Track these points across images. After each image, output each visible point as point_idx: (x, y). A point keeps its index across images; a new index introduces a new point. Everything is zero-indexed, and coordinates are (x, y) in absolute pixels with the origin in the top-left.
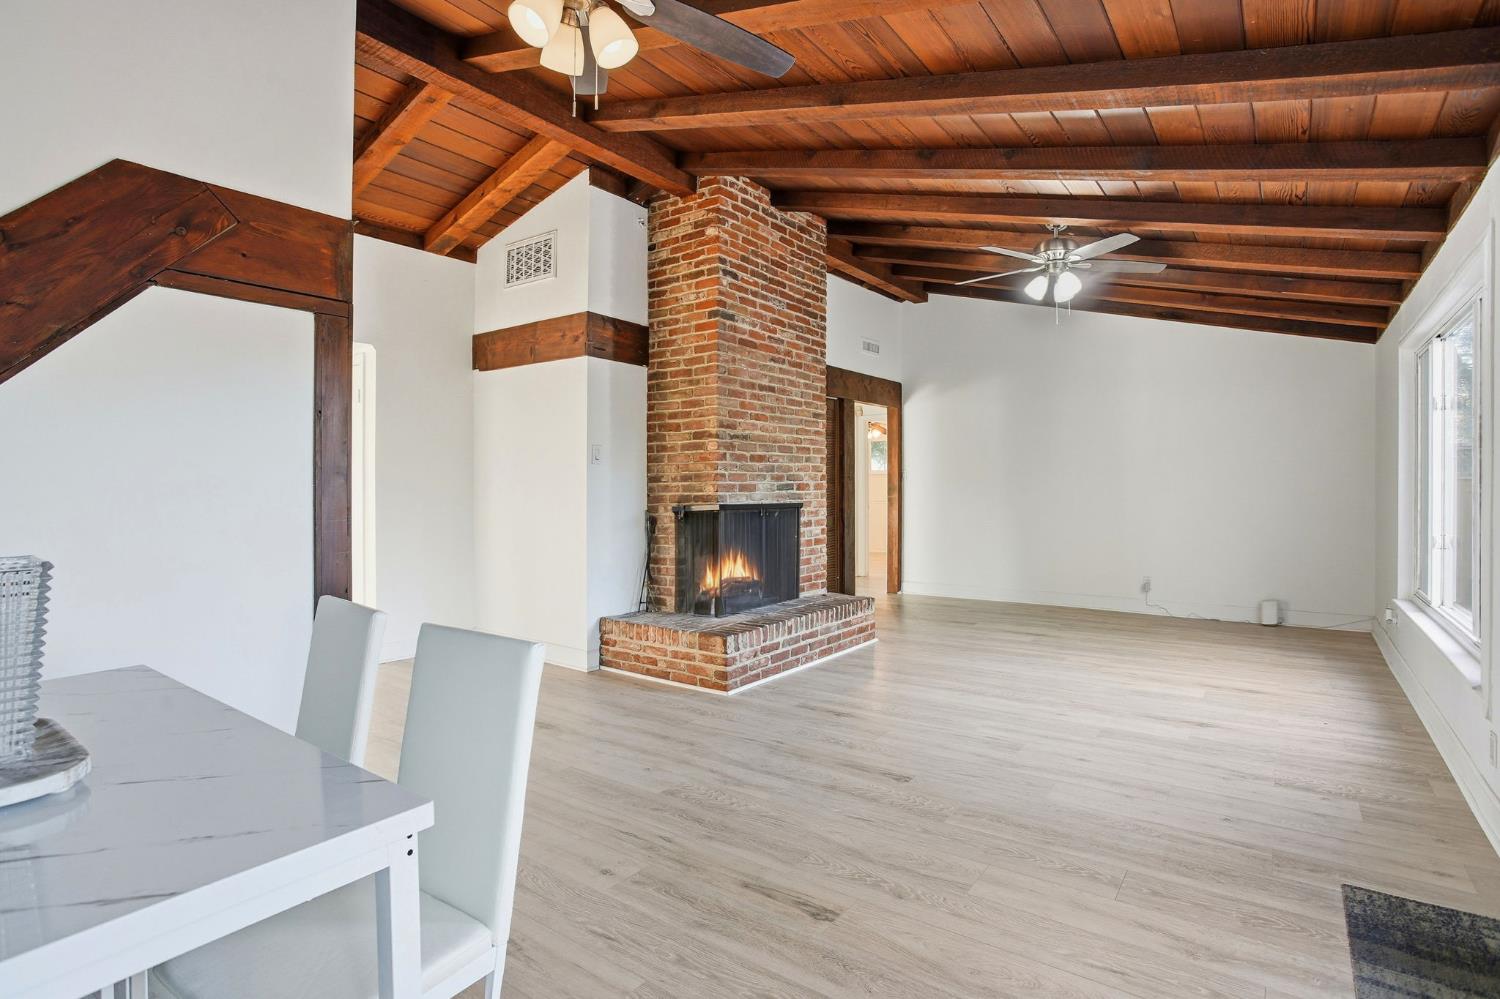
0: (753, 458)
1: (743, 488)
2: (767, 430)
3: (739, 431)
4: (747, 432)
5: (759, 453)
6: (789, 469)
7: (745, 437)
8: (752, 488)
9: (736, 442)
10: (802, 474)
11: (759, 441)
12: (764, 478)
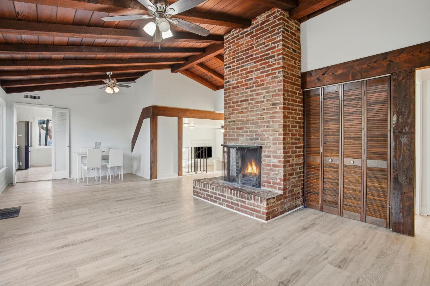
0: (237, 128)
1: (233, 139)
2: (244, 117)
3: (232, 119)
4: (235, 119)
5: (240, 126)
6: (256, 131)
7: (234, 121)
8: (237, 139)
9: (231, 123)
10: (264, 133)
11: (240, 122)
12: (243, 135)
